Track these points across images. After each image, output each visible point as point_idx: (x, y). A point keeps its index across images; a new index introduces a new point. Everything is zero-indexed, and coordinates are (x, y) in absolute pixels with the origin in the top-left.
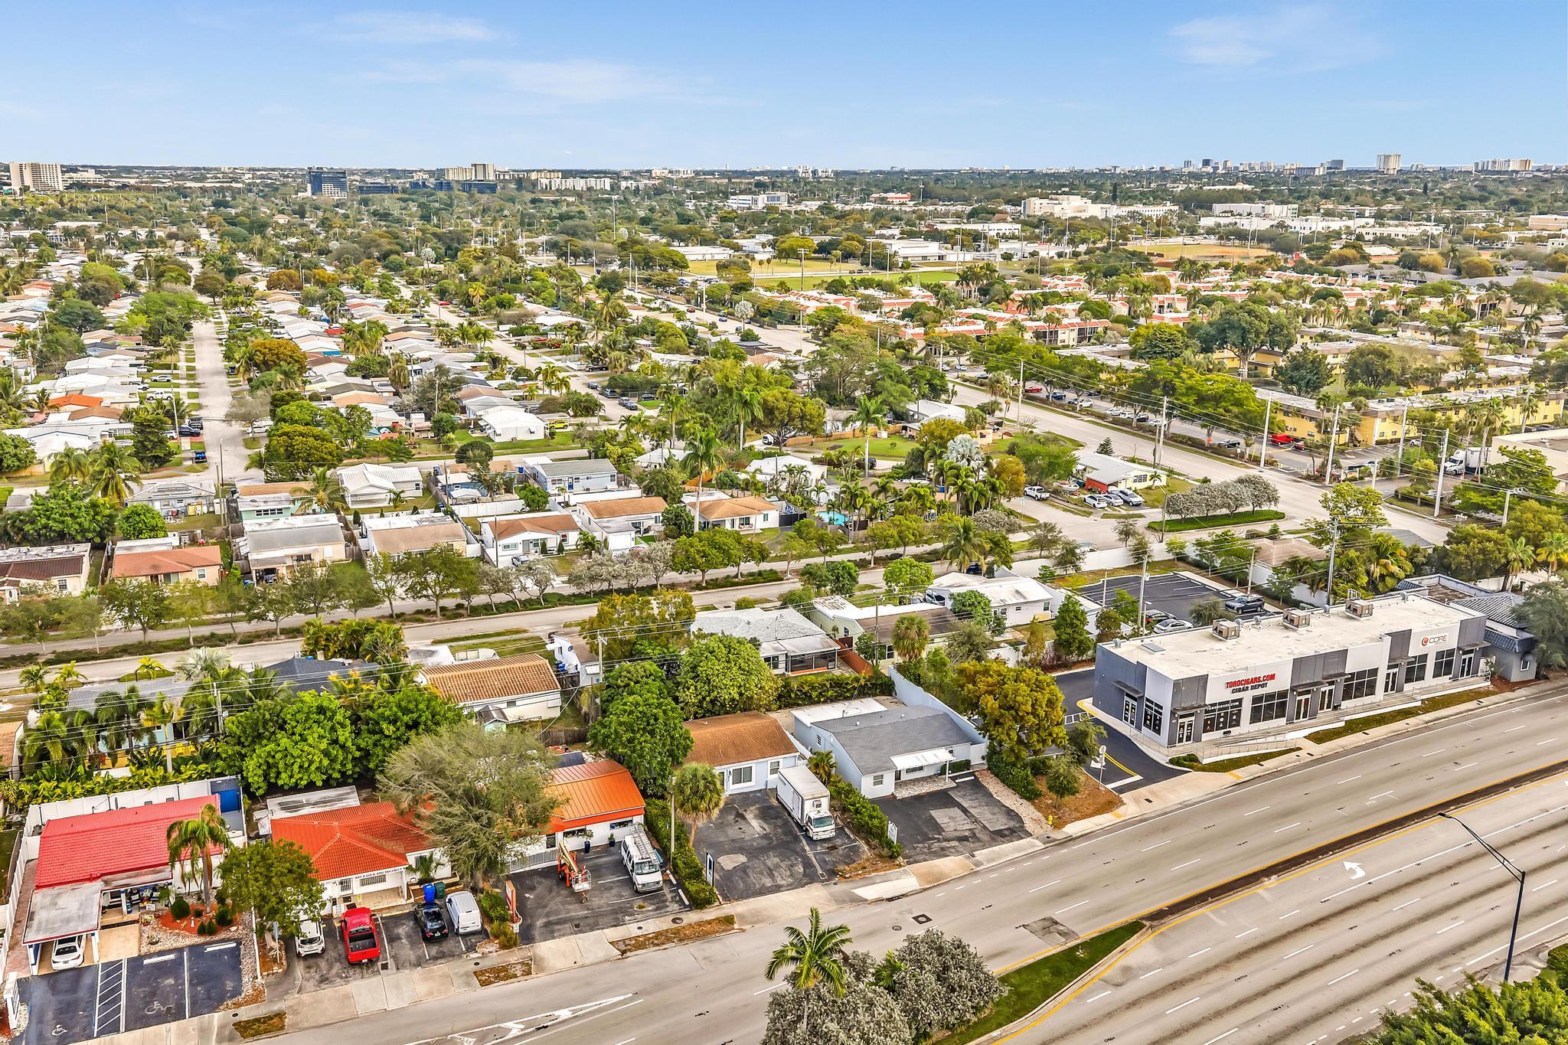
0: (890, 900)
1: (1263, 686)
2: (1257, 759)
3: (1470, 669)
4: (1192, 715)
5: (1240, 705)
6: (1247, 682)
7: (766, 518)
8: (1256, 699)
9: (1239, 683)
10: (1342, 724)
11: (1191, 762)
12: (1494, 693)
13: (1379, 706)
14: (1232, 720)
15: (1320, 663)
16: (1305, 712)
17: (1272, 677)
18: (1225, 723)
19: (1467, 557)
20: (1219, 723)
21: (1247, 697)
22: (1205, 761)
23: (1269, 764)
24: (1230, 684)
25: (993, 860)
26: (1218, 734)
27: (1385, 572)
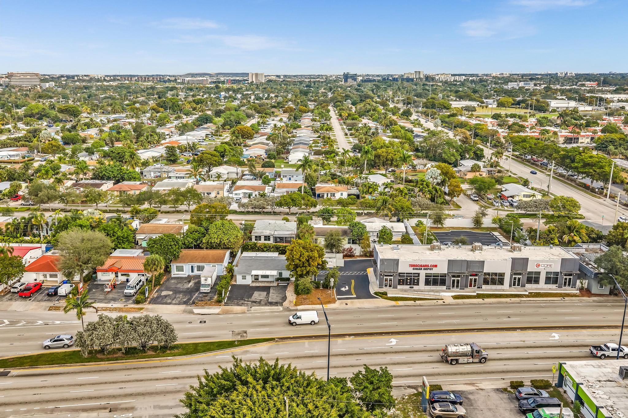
0: (202, 314)
1: (430, 269)
2: (415, 299)
3: (568, 283)
4: (392, 276)
5: (419, 276)
6: (421, 266)
7: (342, 194)
8: (427, 276)
9: (417, 266)
10: (475, 294)
11: (383, 295)
12: (578, 296)
13: (503, 290)
14: (414, 282)
15: (465, 265)
16: (455, 284)
17: (436, 266)
18: (410, 282)
19: (614, 236)
20: (407, 282)
21: (423, 274)
22: (389, 295)
23: (418, 302)
24: (411, 266)
25: (256, 310)
26: (407, 287)
27: (571, 239)
